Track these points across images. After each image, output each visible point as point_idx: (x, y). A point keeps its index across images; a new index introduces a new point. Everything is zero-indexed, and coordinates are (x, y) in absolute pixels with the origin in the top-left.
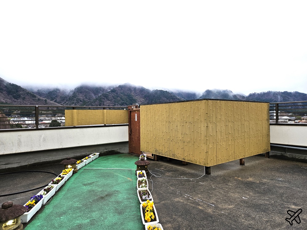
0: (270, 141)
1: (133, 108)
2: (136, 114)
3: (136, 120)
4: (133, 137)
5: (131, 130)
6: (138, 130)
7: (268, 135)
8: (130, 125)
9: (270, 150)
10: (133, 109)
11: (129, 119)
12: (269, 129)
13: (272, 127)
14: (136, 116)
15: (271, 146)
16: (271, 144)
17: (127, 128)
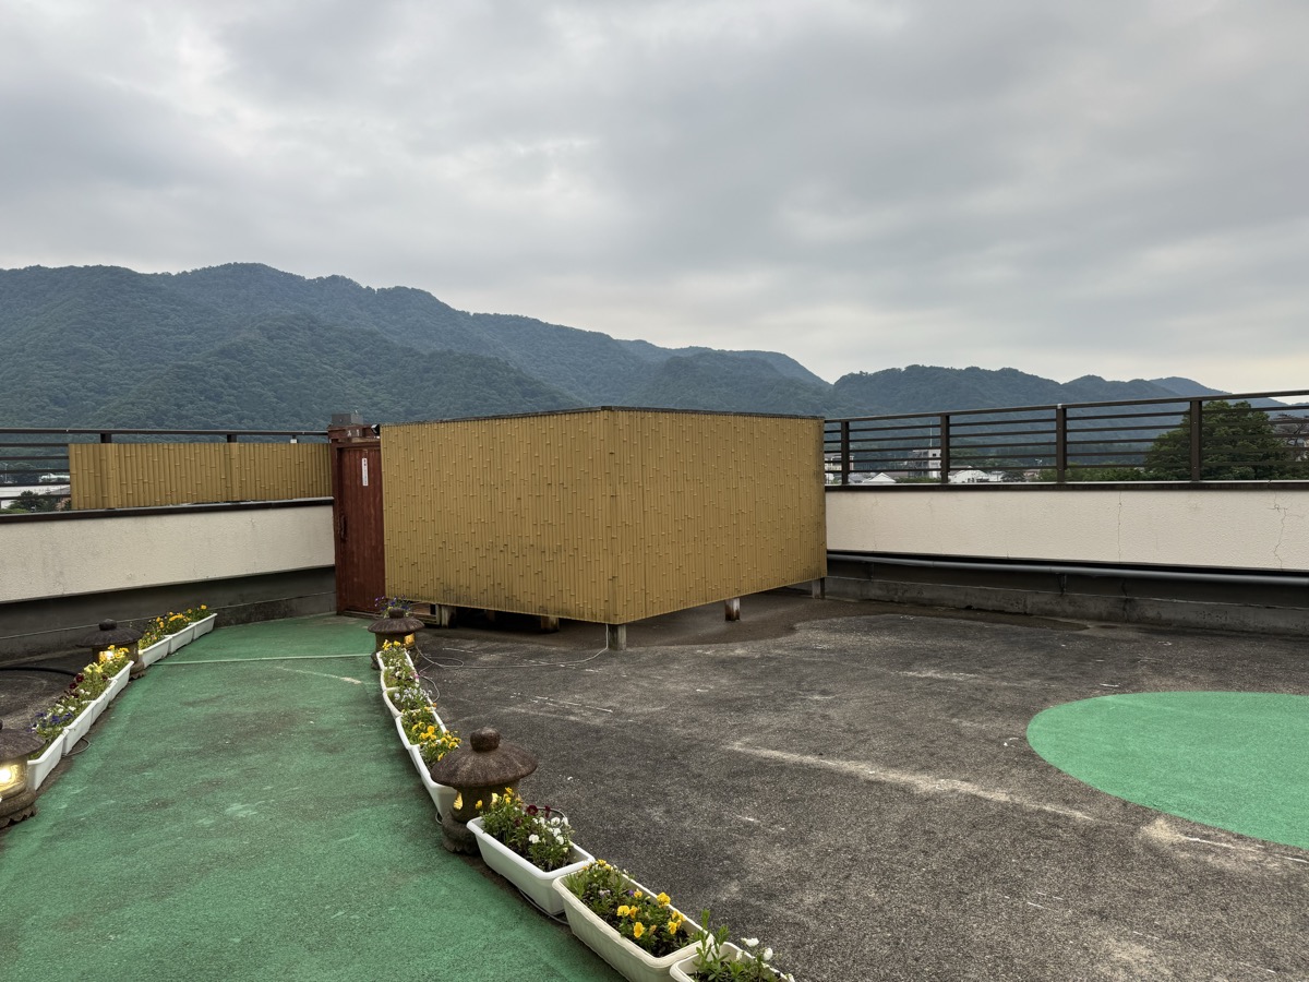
0: (824, 543)
1: (350, 434)
2: (364, 461)
3: (365, 483)
4: (355, 548)
5: (345, 523)
6: (375, 520)
7: (821, 526)
8: (342, 503)
9: (825, 574)
10: (349, 439)
11: (333, 478)
12: (823, 505)
13: (831, 498)
14: (365, 469)
15: (830, 562)
16: (829, 552)
17: (327, 514)
